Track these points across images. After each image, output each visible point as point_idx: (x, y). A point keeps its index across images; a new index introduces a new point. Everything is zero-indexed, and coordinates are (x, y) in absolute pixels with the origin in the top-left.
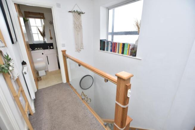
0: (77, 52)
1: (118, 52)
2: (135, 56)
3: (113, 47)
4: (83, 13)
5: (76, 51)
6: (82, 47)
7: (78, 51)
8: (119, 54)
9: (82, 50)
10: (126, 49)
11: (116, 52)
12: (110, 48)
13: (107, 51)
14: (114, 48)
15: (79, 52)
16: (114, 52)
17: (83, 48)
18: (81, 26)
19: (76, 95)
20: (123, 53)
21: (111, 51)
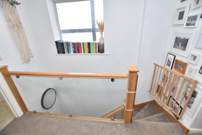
0: (25, 64)
1: (84, 52)
2: (103, 52)
3: (76, 48)
4: (19, 3)
5: (23, 63)
6: (30, 55)
7: (25, 62)
8: (86, 54)
9: (31, 59)
10: (91, 47)
11: (81, 52)
12: (72, 49)
13: (68, 53)
14: (78, 48)
15: (29, 63)
16: (78, 52)
17: (32, 57)
18: (20, 23)
19: (58, 118)
20: (89, 52)
21: (75, 52)
